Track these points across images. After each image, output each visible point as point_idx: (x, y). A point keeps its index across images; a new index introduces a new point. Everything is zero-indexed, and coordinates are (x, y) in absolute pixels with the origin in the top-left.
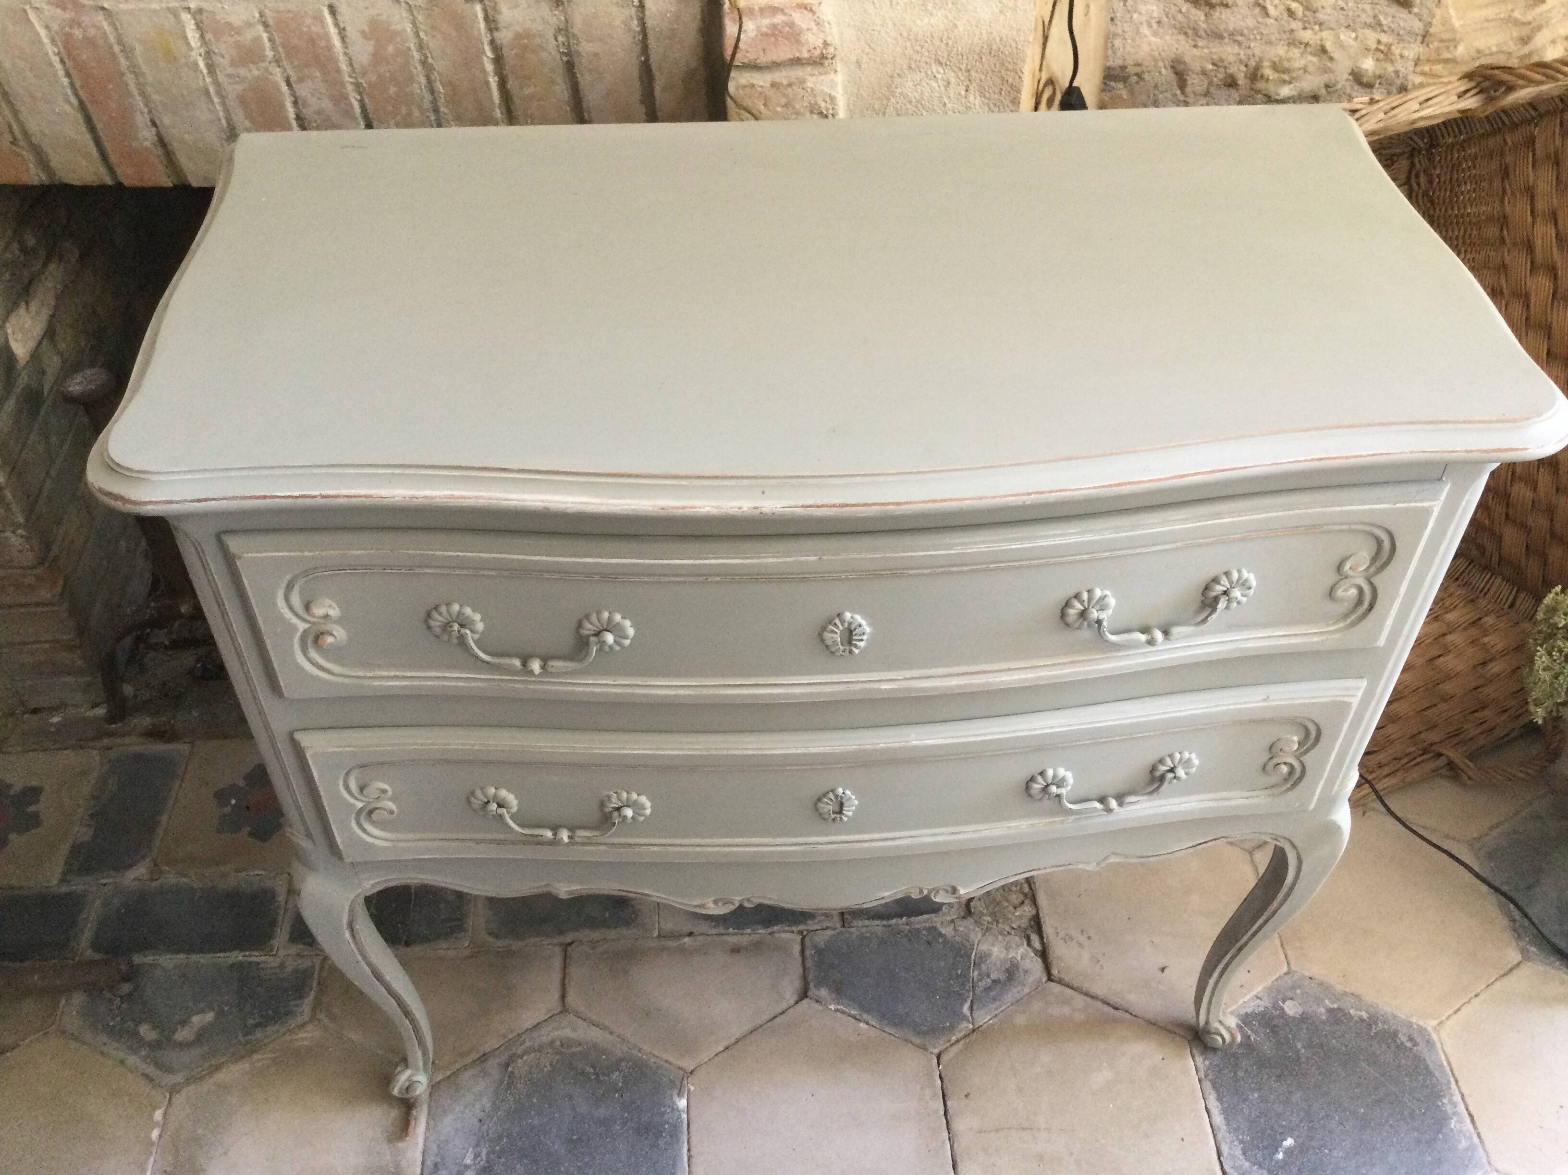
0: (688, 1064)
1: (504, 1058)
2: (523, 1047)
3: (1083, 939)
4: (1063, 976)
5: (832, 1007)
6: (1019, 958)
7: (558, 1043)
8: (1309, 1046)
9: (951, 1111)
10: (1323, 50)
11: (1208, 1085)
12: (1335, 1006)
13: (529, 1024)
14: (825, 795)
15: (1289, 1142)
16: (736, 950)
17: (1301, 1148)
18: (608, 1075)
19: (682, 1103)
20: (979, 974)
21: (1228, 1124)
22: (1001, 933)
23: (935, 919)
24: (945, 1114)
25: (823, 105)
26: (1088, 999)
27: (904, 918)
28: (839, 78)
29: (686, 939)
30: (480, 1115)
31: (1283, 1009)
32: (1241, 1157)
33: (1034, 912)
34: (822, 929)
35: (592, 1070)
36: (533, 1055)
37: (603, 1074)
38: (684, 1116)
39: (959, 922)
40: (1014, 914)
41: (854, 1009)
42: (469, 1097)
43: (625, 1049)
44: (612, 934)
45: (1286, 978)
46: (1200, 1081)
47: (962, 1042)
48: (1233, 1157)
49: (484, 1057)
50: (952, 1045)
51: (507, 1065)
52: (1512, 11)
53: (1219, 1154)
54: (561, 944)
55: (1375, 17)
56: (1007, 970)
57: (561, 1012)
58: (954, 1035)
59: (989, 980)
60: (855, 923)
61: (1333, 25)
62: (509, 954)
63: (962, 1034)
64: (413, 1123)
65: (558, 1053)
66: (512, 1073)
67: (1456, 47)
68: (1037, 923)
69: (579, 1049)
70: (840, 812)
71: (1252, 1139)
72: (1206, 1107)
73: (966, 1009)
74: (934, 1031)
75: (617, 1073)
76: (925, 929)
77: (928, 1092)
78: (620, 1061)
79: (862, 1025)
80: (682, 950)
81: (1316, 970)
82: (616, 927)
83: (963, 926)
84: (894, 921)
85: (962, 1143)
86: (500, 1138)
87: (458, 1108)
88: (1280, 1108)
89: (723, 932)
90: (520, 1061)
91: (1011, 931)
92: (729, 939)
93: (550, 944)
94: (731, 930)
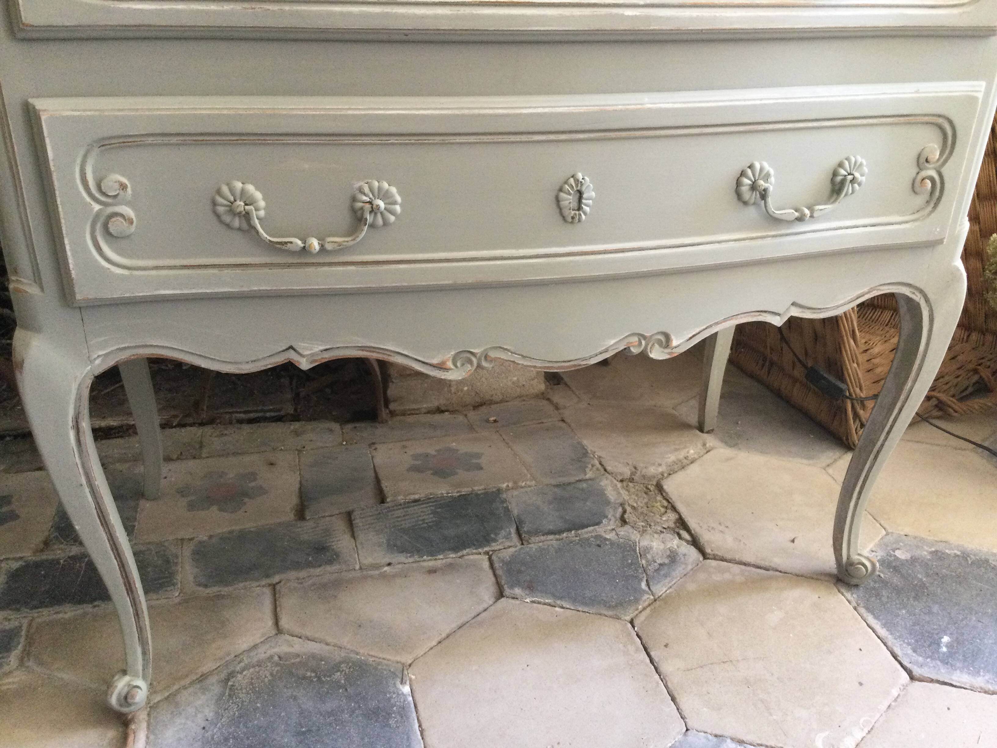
0: (407, 659)
1: (223, 676)
2: (242, 664)
3: (722, 528)
4: (716, 552)
5: (527, 600)
6: (676, 547)
7: (276, 658)
8: (928, 575)
9: (656, 659)
11: (862, 611)
12: (933, 549)
13: (245, 646)
14: (566, 182)
15: (946, 639)
16: (432, 571)
17: (957, 643)
18: (330, 676)
20: (647, 561)
21: (891, 634)
22: (656, 533)
23: (600, 530)
24: (652, 661)
26: (743, 567)
27: (573, 532)
29: (386, 568)
30: (203, 724)
31: (895, 556)
32: (914, 655)
33: (677, 516)
34: (505, 548)
35: (313, 675)
36: (251, 670)
37: (325, 676)
38: (410, 699)
39: (618, 530)
40: (661, 519)
41: (548, 599)
42: (191, 710)
43: (343, 655)
44: (318, 571)
45: (888, 537)
46: (855, 609)
47: (649, 609)
48: (906, 655)
49: (203, 677)
50: (641, 612)
51: (227, 680)
53: (895, 657)
54: (270, 585)
56: (669, 556)
57: (277, 634)
58: (640, 605)
59: (656, 564)
60: (533, 539)
62: (219, 597)
63: (647, 603)
64: (131, 738)
65: (277, 665)
66: (233, 686)
68: (682, 523)
69: (298, 660)
70: (579, 208)
71: (917, 641)
72: (868, 625)
73: (643, 585)
74: (621, 604)
75: (339, 673)
76: (592, 537)
77: (631, 649)
78: (340, 663)
79: (557, 609)
80: (383, 576)
81: (907, 530)
82: (320, 566)
83: (624, 531)
84: (565, 535)
85: (674, 681)
86: (226, 740)
87: (179, 721)
88: (927, 618)
89: (417, 559)
90: (239, 675)
91: (663, 530)
92: (425, 564)
93: (259, 586)
94: (425, 557)
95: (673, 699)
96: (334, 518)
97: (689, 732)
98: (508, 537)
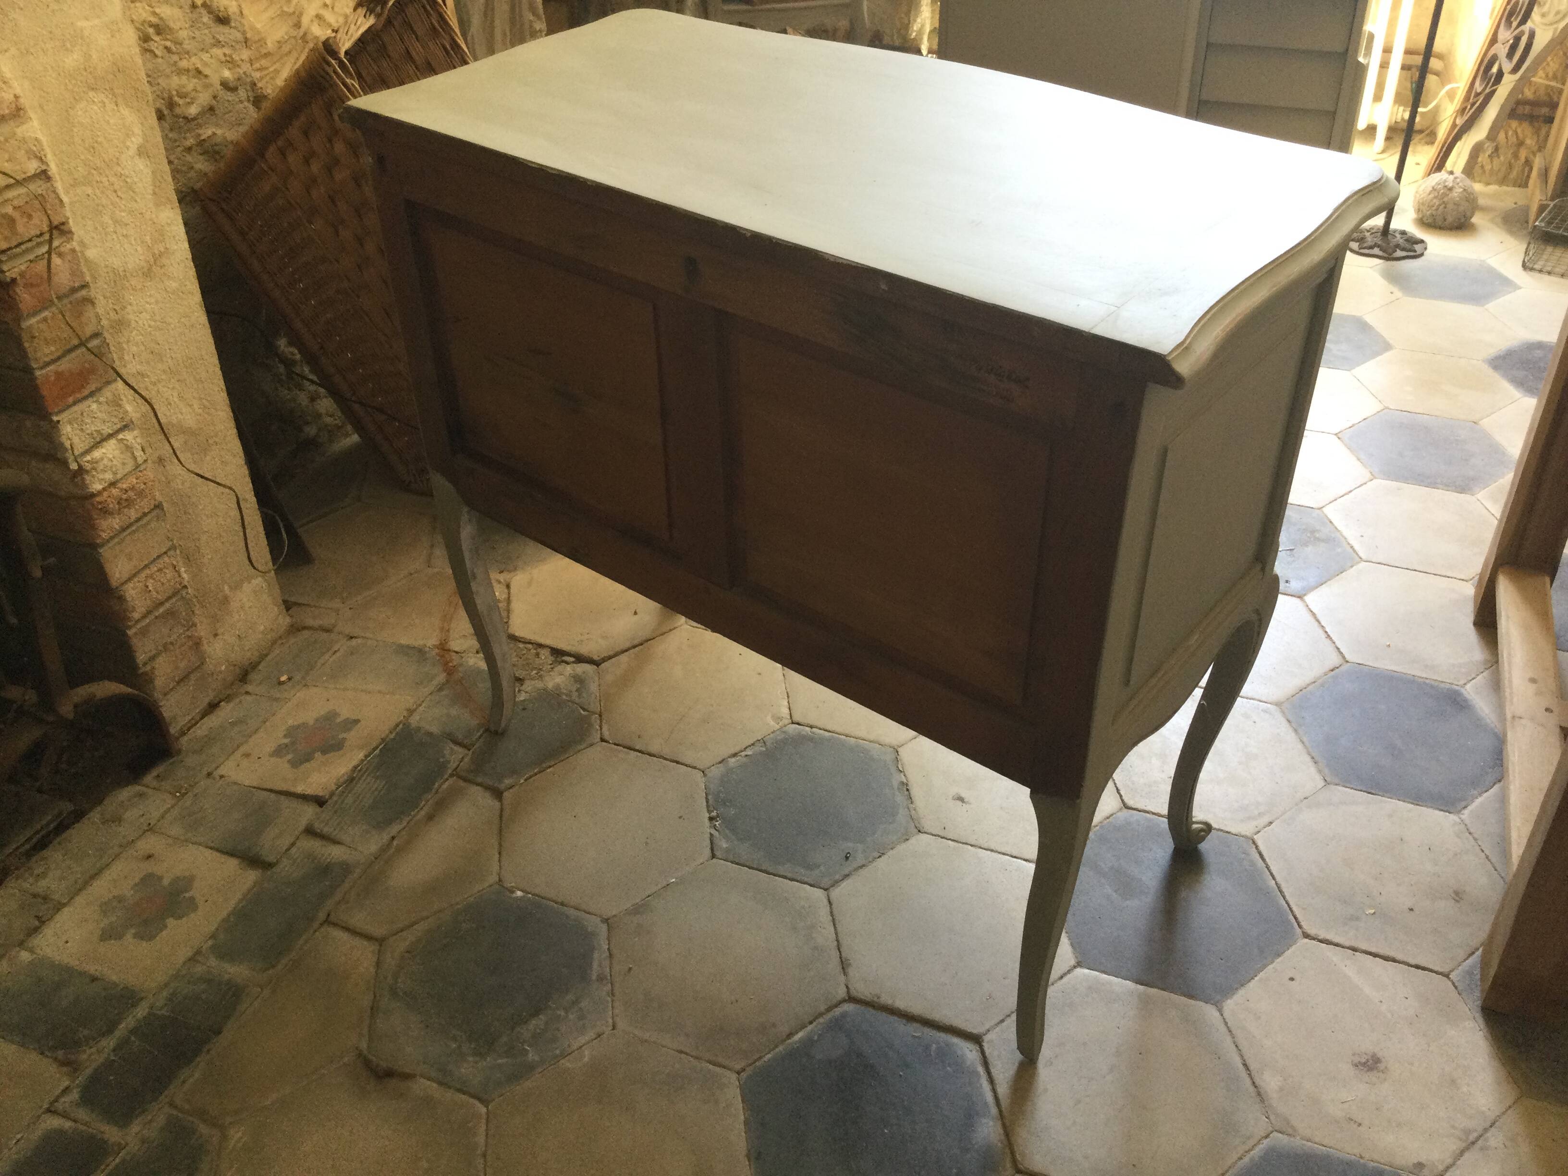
0: (493, 878)
1: (387, 995)
2: (389, 978)
4: (601, 657)
5: (522, 781)
6: (572, 671)
7: (407, 955)
9: (643, 749)
10: (199, 72)
13: (372, 969)
16: (430, 817)
18: (461, 930)
19: (519, 893)
20: (566, 695)
22: (549, 671)
24: (641, 753)
25: (35, 149)
26: (626, 653)
28: (35, 123)
29: (395, 843)
30: (422, 1025)
33: (549, 650)
34: (460, 761)
35: (448, 939)
36: (401, 975)
37: (457, 933)
38: (530, 895)
39: (523, 688)
40: (541, 659)
41: (535, 769)
43: (449, 913)
44: (346, 885)
47: (603, 725)
49: (374, 1009)
50: (601, 729)
51: (395, 994)
52: (281, 7)
54: (323, 923)
55: (214, 37)
56: (576, 681)
57: (382, 944)
58: (595, 726)
59: (573, 693)
60: (474, 739)
61: (195, 51)
62: (296, 963)
63: (598, 722)
65: (414, 957)
66: (405, 993)
67: (266, 44)
68: (558, 653)
69: (423, 942)
73: (583, 712)
74: (583, 735)
75: (464, 924)
77: (622, 755)
78: (455, 918)
79: (547, 770)
80: (401, 849)
82: (343, 881)
83: (528, 686)
85: (667, 752)
86: (452, 1017)
89: (408, 819)
90: (399, 985)
91: (552, 666)
92: (418, 817)
93: (315, 931)
94: (412, 813)
95: (678, 762)
96: (298, 844)
97: (706, 772)
98: (452, 752)
